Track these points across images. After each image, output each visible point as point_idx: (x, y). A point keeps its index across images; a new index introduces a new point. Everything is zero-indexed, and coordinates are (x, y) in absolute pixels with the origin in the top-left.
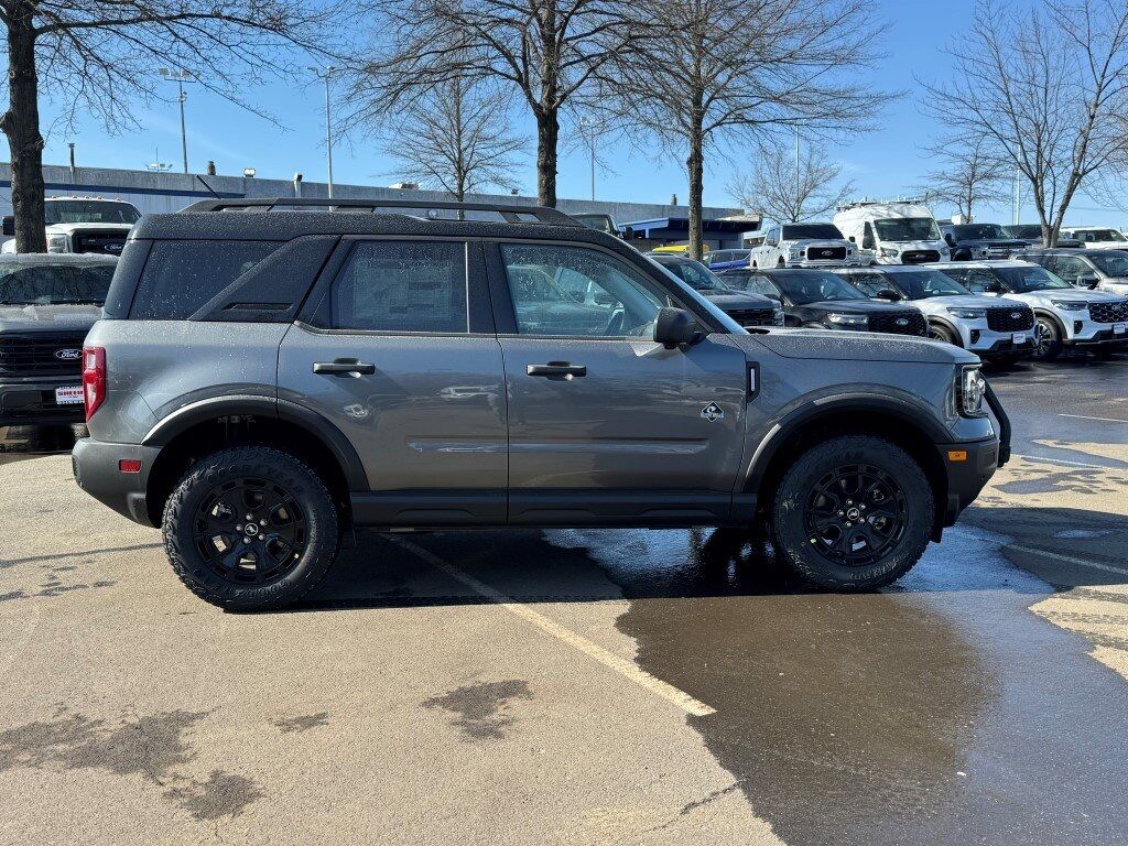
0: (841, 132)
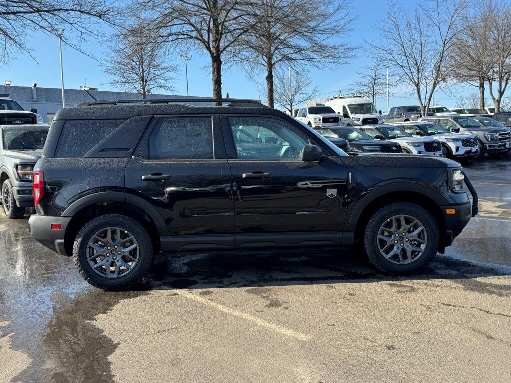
0: (333, 64)
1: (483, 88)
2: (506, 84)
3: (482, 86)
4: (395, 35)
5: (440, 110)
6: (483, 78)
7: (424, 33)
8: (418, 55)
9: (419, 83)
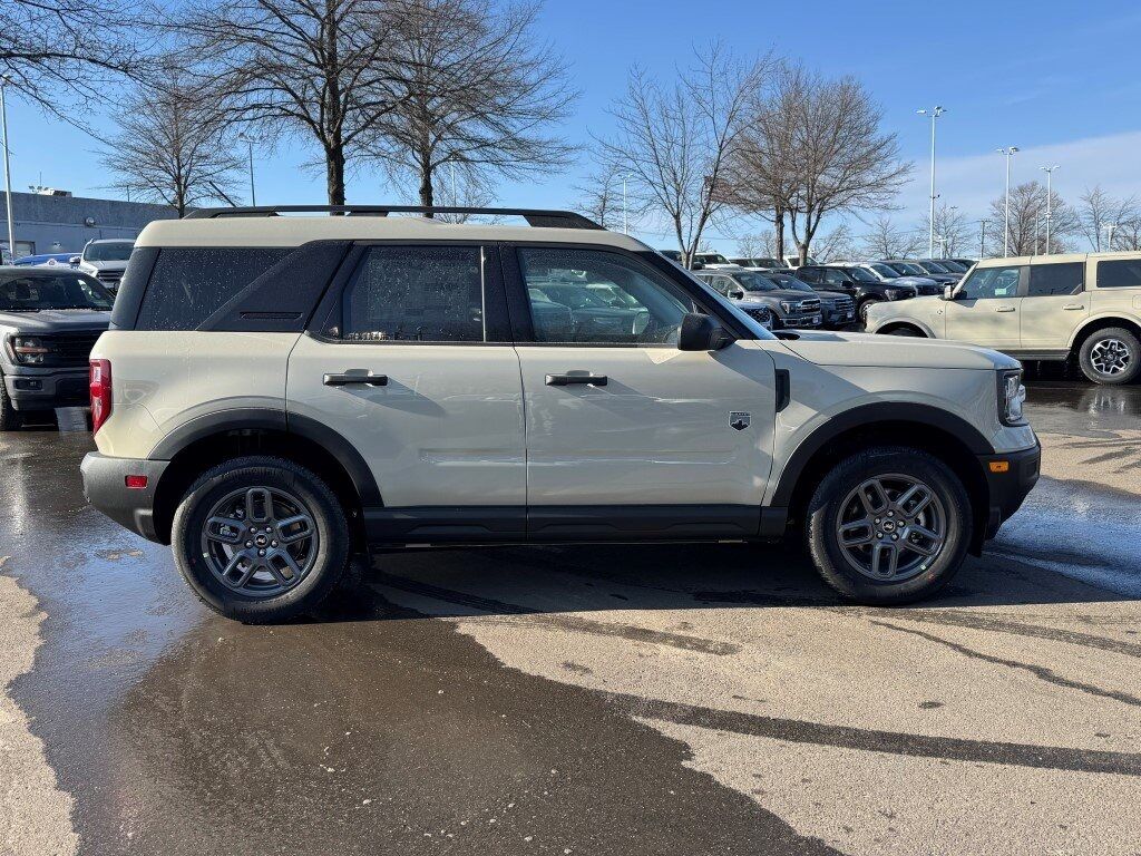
0: (538, 173)
1: (782, 223)
2: (818, 217)
3: (779, 220)
4: (641, 128)
5: (713, 259)
6: (783, 208)
7: (689, 127)
8: (678, 164)
9: (679, 213)
